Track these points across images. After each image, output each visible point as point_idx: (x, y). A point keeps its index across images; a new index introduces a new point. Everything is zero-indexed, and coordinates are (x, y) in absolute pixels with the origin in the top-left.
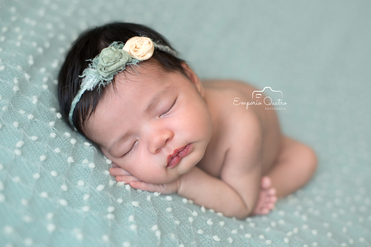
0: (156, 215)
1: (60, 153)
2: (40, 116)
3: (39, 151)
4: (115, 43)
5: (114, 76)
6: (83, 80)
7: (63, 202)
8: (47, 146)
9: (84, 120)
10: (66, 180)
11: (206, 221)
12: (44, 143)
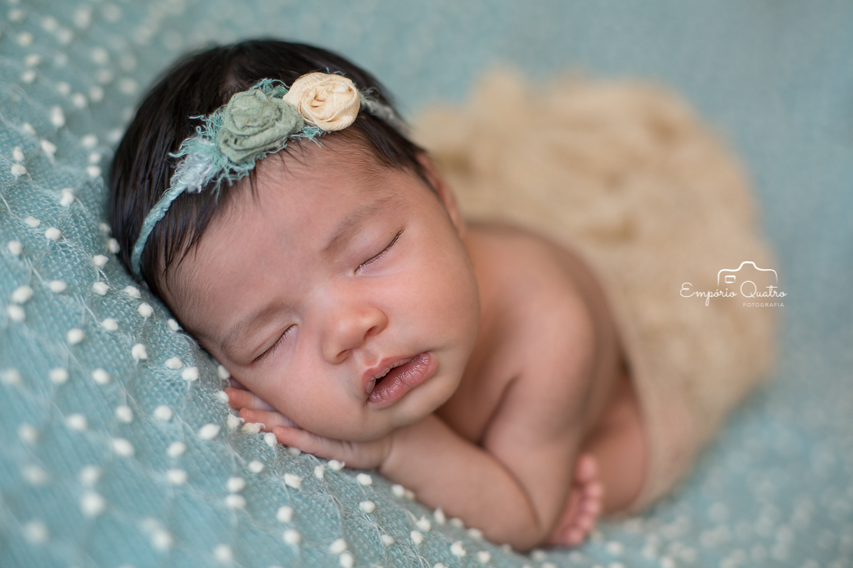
0: (339, 515)
1: (115, 332)
2: (75, 235)
3: (65, 318)
4: (266, 81)
5: (256, 162)
6: (179, 165)
7: (122, 447)
8: (86, 310)
9: (168, 263)
10: (127, 396)
11: (449, 545)
12: (78, 300)
